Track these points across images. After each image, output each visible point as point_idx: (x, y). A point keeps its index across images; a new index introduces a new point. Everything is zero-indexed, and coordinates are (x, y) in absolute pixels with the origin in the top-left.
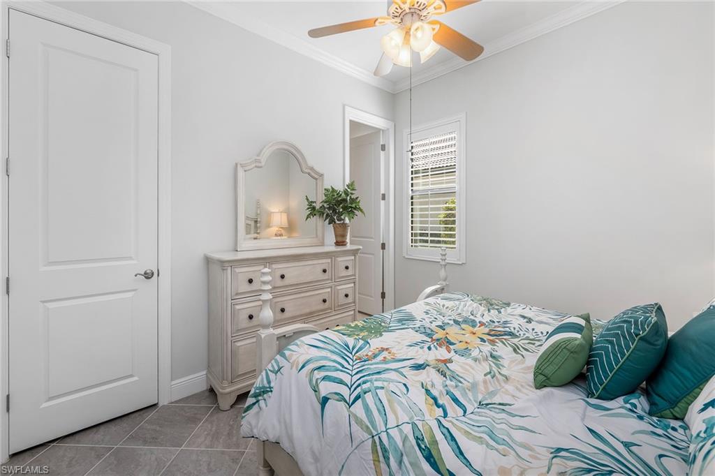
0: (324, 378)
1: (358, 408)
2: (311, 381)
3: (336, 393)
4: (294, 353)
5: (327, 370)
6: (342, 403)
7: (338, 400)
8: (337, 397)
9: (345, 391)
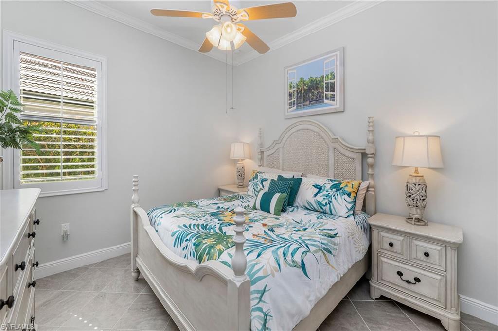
0: (292, 255)
1: (312, 248)
2: (290, 265)
3: (303, 254)
4: (264, 268)
5: (288, 252)
6: (308, 253)
7: (306, 255)
8: (304, 254)
9: (302, 250)
